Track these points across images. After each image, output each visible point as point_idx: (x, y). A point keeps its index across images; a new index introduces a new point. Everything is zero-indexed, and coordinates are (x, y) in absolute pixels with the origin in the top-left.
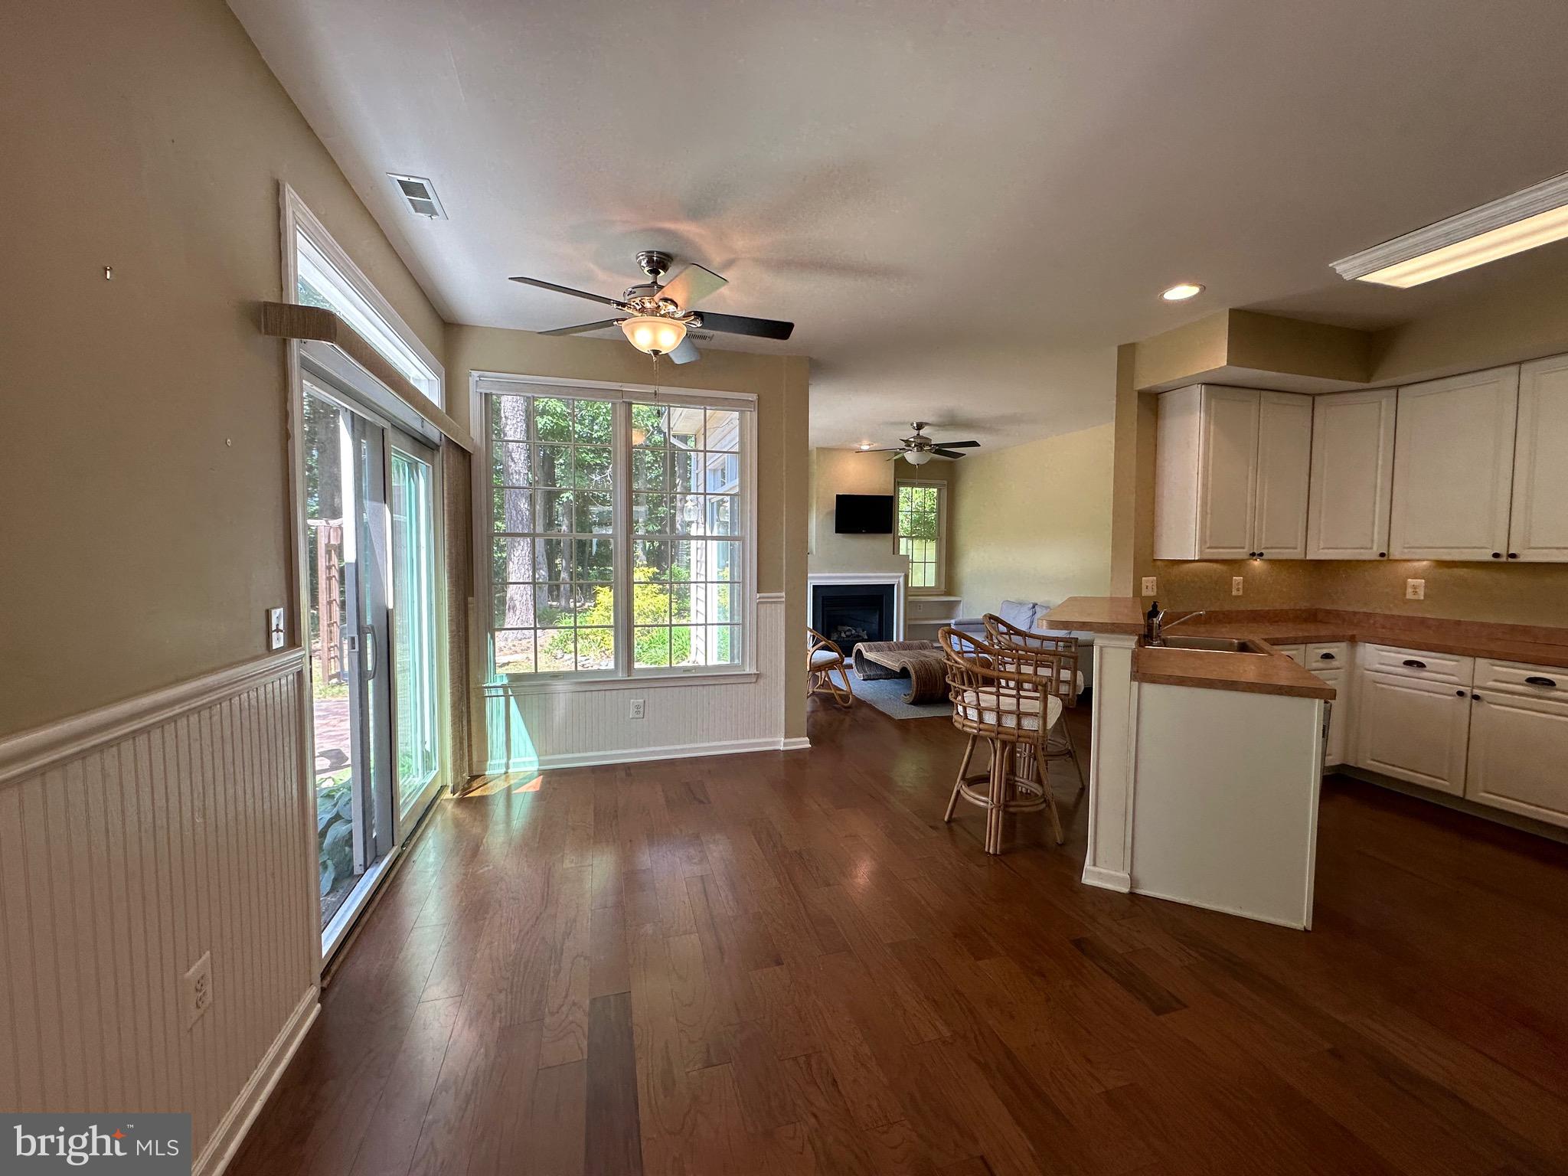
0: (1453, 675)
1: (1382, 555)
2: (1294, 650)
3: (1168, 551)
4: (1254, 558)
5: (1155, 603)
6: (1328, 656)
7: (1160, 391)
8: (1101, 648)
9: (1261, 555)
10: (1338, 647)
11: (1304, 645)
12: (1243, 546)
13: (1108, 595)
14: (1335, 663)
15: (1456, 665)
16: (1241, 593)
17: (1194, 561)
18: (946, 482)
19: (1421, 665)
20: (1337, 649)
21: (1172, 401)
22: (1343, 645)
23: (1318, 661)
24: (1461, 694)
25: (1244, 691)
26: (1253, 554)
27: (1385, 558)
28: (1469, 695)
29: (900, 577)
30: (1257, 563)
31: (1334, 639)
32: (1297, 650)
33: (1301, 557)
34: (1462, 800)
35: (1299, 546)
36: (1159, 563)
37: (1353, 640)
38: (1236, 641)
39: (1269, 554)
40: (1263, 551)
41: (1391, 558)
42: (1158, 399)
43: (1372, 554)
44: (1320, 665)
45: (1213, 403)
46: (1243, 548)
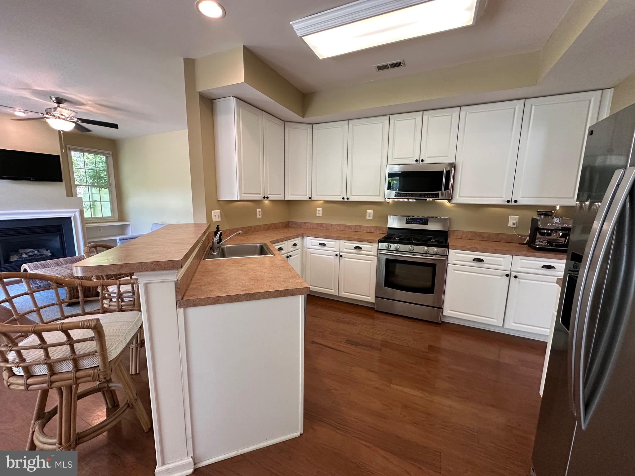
0: (334, 248)
1: (310, 198)
2: (282, 244)
3: (225, 196)
4: (265, 199)
5: (218, 226)
6: (295, 245)
7: (213, 98)
8: (146, 285)
9: (268, 198)
10: (298, 240)
11: (286, 241)
12: (260, 193)
13: (192, 221)
14: (297, 247)
15: (335, 244)
16: (261, 217)
17: (237, 201)
18: (111, 153)
19: (324, 245)
20: (298, 241)
21: (220, 104)
22: (300, 239)
23: (291, 248)
24: (337, 255)
25: (260, 298)
26: (264, 197)
27: (311, 200)
28: (339, 255)
29: (76, 212)
30: (266, 202)
31: (297, 236)
32: (284, 244)
33: (283, 199)
34: (338, 296)
35: (282, 194)
36: (221, 202)
37: (302, 236)
38: (259, 245)
39: (272, 197)
40: (268, 196)
41: (313, 199)
42: (212, 103)
43: (306, 198)
44: (292, 249)
45: (241, 110)
46: (260, 194)
